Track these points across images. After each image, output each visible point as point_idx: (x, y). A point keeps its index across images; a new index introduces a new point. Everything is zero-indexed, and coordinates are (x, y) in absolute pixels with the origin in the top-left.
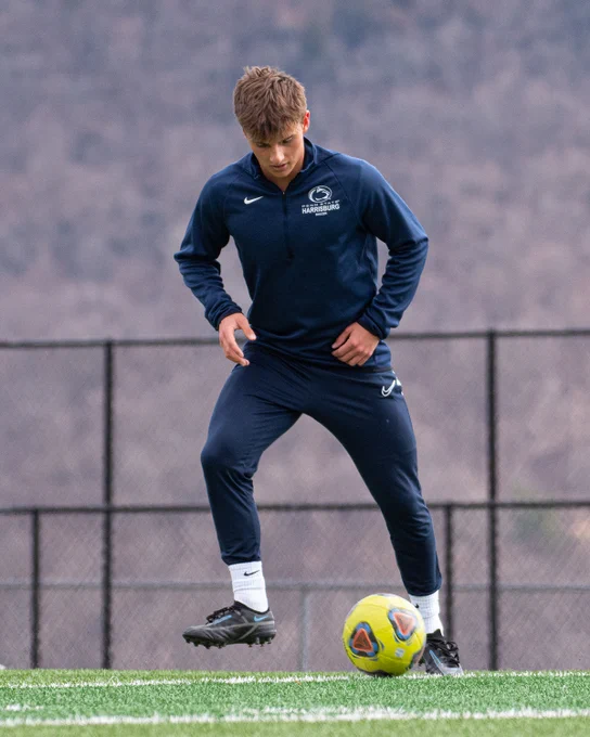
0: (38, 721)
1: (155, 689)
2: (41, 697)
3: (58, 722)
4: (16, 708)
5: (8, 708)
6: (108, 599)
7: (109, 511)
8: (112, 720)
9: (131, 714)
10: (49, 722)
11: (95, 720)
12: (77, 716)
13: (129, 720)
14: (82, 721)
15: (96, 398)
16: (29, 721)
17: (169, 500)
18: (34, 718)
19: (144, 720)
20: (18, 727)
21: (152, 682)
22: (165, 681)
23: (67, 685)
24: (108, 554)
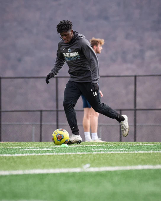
0: (128, 152)
1: (149, 146)
2: (127, 147)
3: (132, 152)
4: (122, 149)
5: (121, 149)
6: (135, 128)
7: (135, 110)
8: (143, 152)
9: (146, 150)
10: (130, 152)
11: (139, 152)
12: (136, 151)
13: (146, 152)
14: (137, 152)
15: (133, 87)
16: (126, 152)
17: (145, 108)
18: (127, 151)
19: (149, 152)
20: (124, 153)
21: (149, 144)
22: (151, 144)
23: (131, 145)
24: (135, 119)
